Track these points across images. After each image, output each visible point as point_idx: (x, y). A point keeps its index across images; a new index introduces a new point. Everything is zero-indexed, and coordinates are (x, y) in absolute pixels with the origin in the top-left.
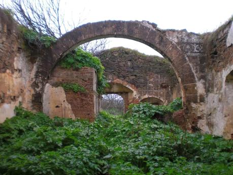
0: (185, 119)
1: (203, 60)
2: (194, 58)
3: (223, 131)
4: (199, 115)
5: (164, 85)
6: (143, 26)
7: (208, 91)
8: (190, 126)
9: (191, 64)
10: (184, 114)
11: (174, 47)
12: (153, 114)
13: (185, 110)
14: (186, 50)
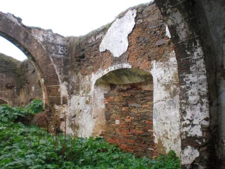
0: (47, 121)
1: (66, 62)
2: (58, 59)
3: (92, 132)
4: (62, 117)
5: (9, 85)
6: (8, 19)
7: (71, 93)
8: (53, 129)
9: (55, 66)
10: (46, 116)
11: (39, 46)
12: (16, 117)
13: (47, 112)
14: (51, 51)
